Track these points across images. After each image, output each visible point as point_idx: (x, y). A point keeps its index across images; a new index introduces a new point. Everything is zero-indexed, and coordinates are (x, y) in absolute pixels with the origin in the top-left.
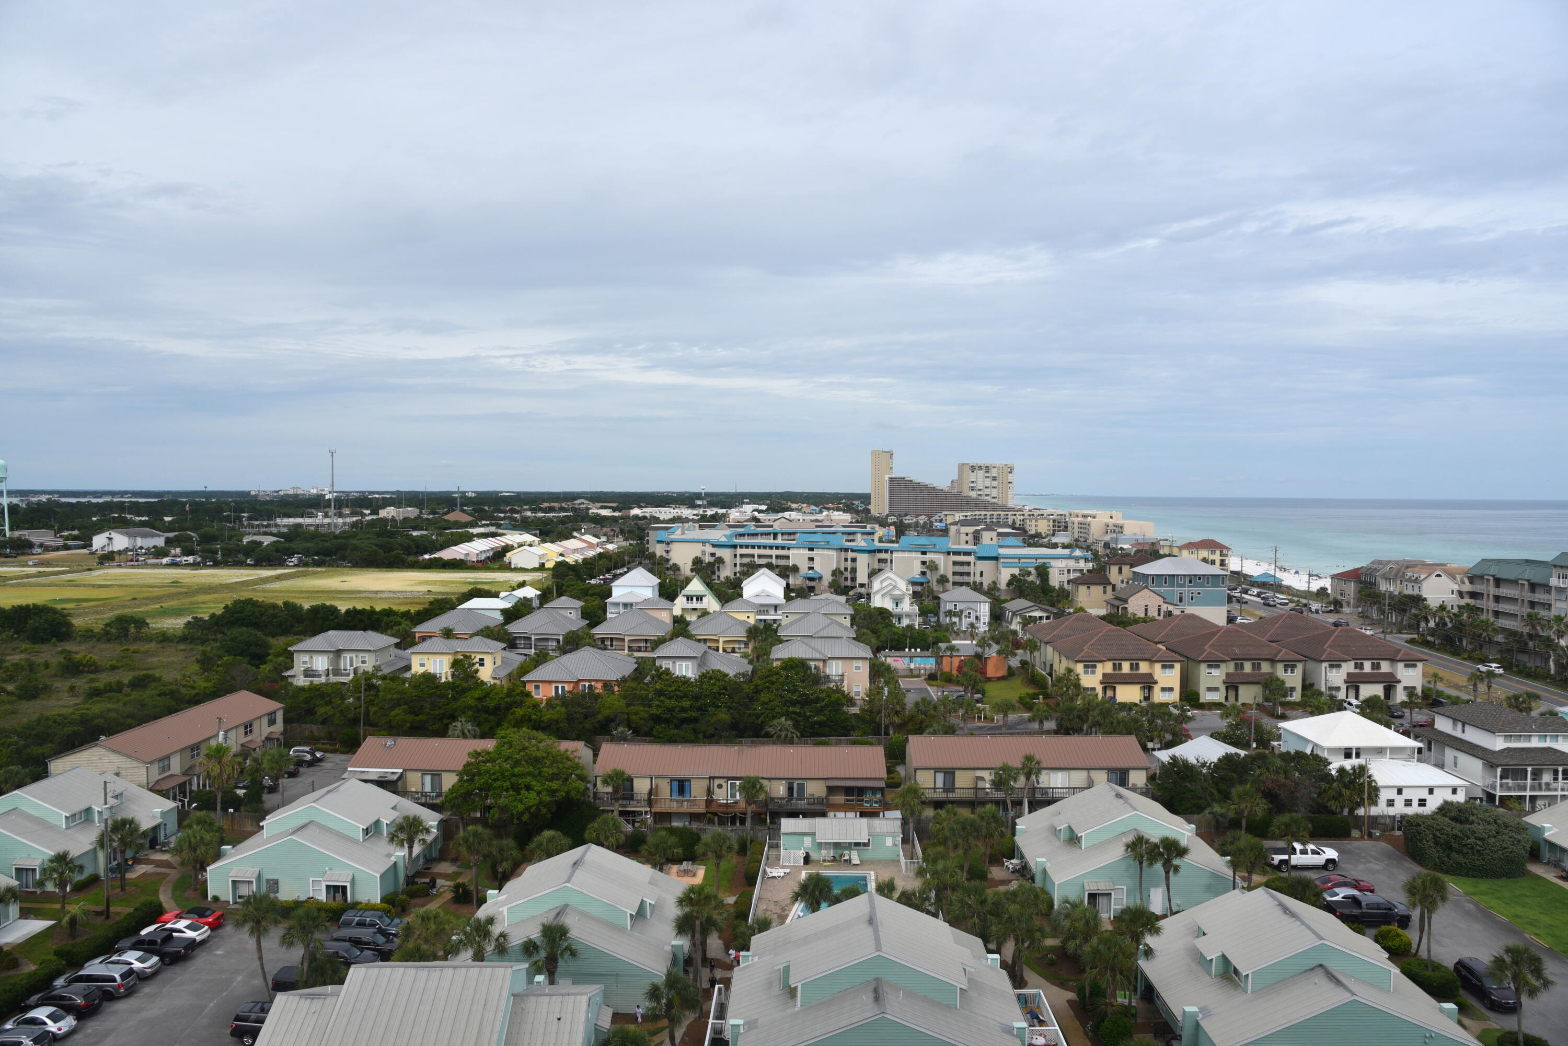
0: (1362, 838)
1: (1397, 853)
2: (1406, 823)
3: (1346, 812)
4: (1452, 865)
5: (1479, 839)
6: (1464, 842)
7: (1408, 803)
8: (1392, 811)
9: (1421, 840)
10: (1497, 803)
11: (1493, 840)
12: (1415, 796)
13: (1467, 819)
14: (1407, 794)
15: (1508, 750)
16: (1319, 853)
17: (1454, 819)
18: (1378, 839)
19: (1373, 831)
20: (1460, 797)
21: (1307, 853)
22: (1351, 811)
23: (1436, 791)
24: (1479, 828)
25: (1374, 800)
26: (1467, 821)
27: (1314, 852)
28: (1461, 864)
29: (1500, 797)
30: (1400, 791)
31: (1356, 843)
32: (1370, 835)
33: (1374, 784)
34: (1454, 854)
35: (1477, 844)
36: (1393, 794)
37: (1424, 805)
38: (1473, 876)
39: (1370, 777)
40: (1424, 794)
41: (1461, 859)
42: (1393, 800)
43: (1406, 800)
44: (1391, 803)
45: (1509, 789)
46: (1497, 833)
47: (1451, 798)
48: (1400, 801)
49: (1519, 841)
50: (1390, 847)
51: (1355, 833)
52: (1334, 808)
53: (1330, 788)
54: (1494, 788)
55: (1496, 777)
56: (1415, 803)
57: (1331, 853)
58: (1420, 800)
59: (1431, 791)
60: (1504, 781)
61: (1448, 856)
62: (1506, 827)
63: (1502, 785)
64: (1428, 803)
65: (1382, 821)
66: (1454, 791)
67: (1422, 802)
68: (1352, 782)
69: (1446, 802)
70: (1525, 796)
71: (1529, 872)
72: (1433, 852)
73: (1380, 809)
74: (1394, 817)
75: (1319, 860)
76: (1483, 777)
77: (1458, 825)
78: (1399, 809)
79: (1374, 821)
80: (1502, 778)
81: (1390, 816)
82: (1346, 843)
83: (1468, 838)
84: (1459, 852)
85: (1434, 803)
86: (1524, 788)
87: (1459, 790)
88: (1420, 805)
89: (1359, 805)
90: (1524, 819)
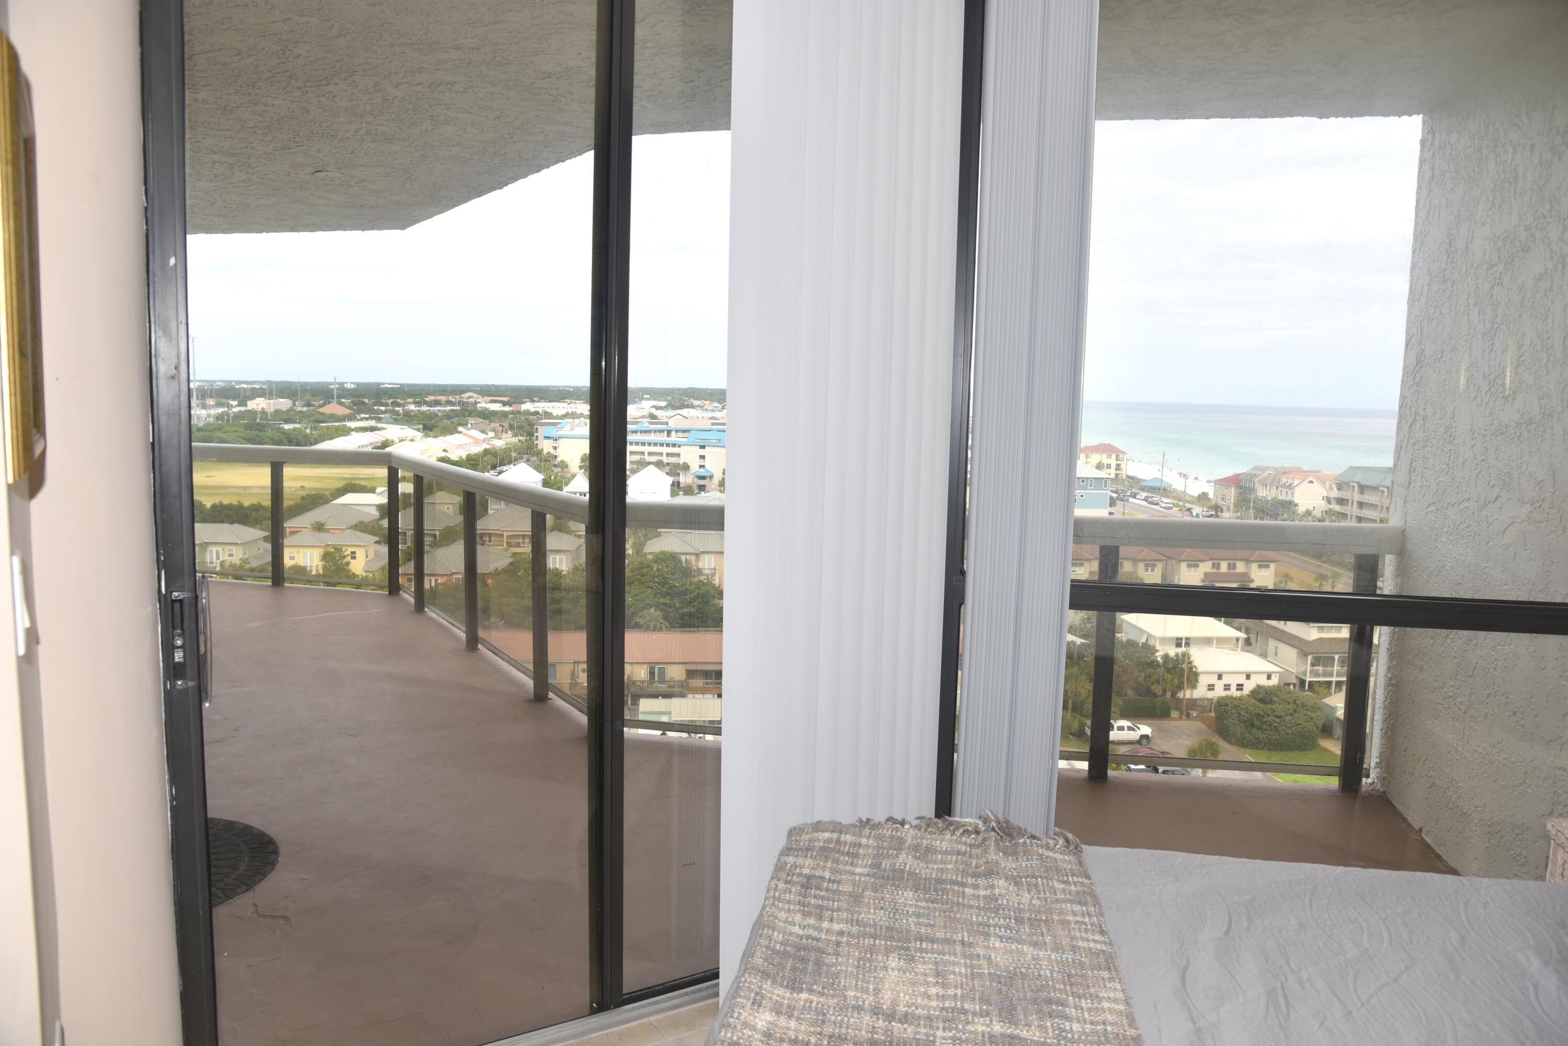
0: (1181, 718)
1: (1208, 730)
2: (1222, 705)
3: (1169, 695)
4: (1251, 740)
5: (1278, 717)
6: (1264, 720)
7: (1227, 687)
8: (1210, 695)
9: (1227, 719)
10: (1307, 688)
11: (1290, 718)
12: (1233, 681)
13: (1271, 700)
14: (1226, 680)
15: (1320, 640)
16: (1134, 730)
17: (1261, 701)
18: (1195, 719)
19: (1190, 712)
20: (1274, 681)
21: (1124, 730)
22: (1174, 694)
23: (1252, 676)
24: (1278, 708)
25: (1193, 683)
26: (1272, 702)
27: (1130, 729)
28: (1259, 739)
29: (1310, 683)
30: (1220, 677)
31: (1174, 723)
32: (1188, 716)
33: (1194, 670)
34: (1255, 731)
35: (1275, 722)
36: (1213, 679)
37: (1242, 689)
38: (1269, 750)
39: (1191, 663)
40: (1242, 679)
41: (1259, 734)
42: (1214, 685)
43: (1225, 685)
44: (1211, 687)
45: (1318, 675)
46: (1295, 712)
47: (1263, 681)
48: (1219, 685)
49: (1312, 718)
50: (1203, 726)
51: (1175, 714)
52: (1157, 691)
53: (1154, 673)
54: (1305, 674)
55: (1306, 665)
56: (1233, 688)
57: (1145, 730)
58: (1238, 685)
59: (1248, 677)
60: (1315, 668)
61: (1250, 733)
62: (1303, 706)
63: (1311, 672)
64: (1244, 687)
65: (1201, 703)
66: (1269, 677)
67: (1240, 687)
68: (1174, 668)
69: (1258, 686)
70: (1332, 681)
71: (1319, 746)
72: (1238, 730)
73: (1200, 692)
74: (1212, 699)
75: (1134, 736)
76: (1297, 665)
77: (1262, 706)
78: (1219, 692)
79: (1193, 703)
80: (1313, 665)
81: (1208, 699)
82: (1165, 723)
83: (1268, 716)
84: (1260, 728)
85: (1249, 686)
86: (1331, 675)
87: (1273, 676)
88: (1237, 689)
89: (1180, 687)
90: (1323, 700)
